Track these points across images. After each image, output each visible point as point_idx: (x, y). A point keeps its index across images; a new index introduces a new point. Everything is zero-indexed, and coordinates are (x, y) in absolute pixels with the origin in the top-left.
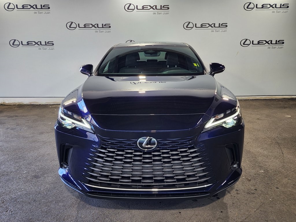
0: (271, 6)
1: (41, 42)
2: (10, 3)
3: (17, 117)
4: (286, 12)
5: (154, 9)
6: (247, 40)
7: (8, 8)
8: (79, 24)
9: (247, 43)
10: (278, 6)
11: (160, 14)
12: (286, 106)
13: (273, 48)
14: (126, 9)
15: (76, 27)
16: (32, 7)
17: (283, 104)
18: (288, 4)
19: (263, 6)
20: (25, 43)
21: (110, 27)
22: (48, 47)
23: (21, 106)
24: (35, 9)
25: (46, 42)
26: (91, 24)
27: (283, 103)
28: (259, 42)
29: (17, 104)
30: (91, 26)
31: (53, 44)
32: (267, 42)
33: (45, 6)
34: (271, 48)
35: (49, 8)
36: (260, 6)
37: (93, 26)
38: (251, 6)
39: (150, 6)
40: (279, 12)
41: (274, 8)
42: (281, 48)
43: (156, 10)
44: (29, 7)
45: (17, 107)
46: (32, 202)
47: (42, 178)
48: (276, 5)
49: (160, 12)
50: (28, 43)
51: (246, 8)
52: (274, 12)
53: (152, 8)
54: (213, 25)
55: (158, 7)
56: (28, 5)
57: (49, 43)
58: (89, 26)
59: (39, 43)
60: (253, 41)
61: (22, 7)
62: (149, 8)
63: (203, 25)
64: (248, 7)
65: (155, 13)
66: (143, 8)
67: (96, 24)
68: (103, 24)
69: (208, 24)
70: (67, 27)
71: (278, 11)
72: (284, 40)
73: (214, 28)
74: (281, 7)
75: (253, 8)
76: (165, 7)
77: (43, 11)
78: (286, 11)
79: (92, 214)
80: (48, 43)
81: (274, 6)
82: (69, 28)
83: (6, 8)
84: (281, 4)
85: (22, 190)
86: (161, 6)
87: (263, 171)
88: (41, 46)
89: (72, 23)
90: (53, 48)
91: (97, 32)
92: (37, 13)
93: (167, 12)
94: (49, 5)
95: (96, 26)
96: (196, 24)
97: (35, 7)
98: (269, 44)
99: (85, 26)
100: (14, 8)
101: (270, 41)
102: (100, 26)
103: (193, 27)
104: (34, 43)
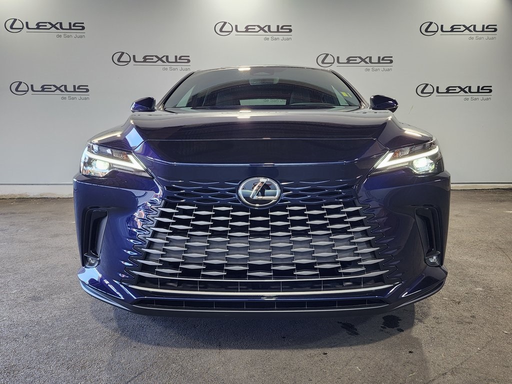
0: (467, 28)
1: (65, 86)
2: (15, 20)
4: (493, 38)
5: (265, 31)
6: (427, 85)
7: (11, 27)
8: (134, 56)
9: (427, 90)
10: (479, 28)
11: (276, 39)
13: (473, 99)
14: (218, 31)
15: (129, 60)
16: (53, 26)
17: (496, 196)
18: (496, 25)
19: (452, 27)
20: (37, 87)
21: (189, 61)
22: (77, 95)
23: (23, 200)
24: (59, 29)
25: (74, 86)
26: (156, 57)
28: (448, 89)
29: (17, 197)
30: (155, 59)
31: (88, 91)
32: (462, 90)
33: (76, 25)
34: (470, 99)
35: (83, 28)
36: (447, 28)
37: (160, 59)
38: (433, 28)
39: (259, 26)
40: (480, 39)
41: (472, 31)
42: (487, 99)
43: (269, 33)
44: (49, 26)
45: (16, 202)
46: (21, 337)
47: (47, 301)
48: (475, 26)
49: (277, 37)
50: (43, 89)
51: (423, 31)
52: (472, 38)
53: (262, 29)
54: (367, 60)
55: (274, 28)
56: (46, 23)
57: (81, 87)
58: (153, 59)
59: (63, 88)
60: (438, 88)
61: (36, 27)
62: (257, 29)
63: (350, 59)
64: (427, 29)
65: (267, 39)
66: (247, 29)
67: (164, 56)
68: (176, 57)
69: (360, 58)
70: (113, 62)
71: (479, 36)
72: (491, 87)
73: (370, 64)
74: (483, 31)
75: (437, 32)
76: (285, 29)
77: (73, 33)
78: (494, 36)
79: (142, 357)
80: (79, 88)
81: (472, 29)
82: (116, 62)
83: (8, 27)
84: (483, 26)
85: (5, 319)
86: (278, 26)
87: (481, 289)
88: (66, 93)
89: (123, 53)
90: (87, 97)
91: (166, 69)
92: (63, 36)
93: (289, 37)
94: (83, 23)
95: (164, 59)
96: (338, 58)
97: (58, 26)
98: (466, 92)
99: (145, 59)
100: (22, 27)
101: (467, 87)
102: (172, 59)
103: (333, 63)
104: (54, 89)
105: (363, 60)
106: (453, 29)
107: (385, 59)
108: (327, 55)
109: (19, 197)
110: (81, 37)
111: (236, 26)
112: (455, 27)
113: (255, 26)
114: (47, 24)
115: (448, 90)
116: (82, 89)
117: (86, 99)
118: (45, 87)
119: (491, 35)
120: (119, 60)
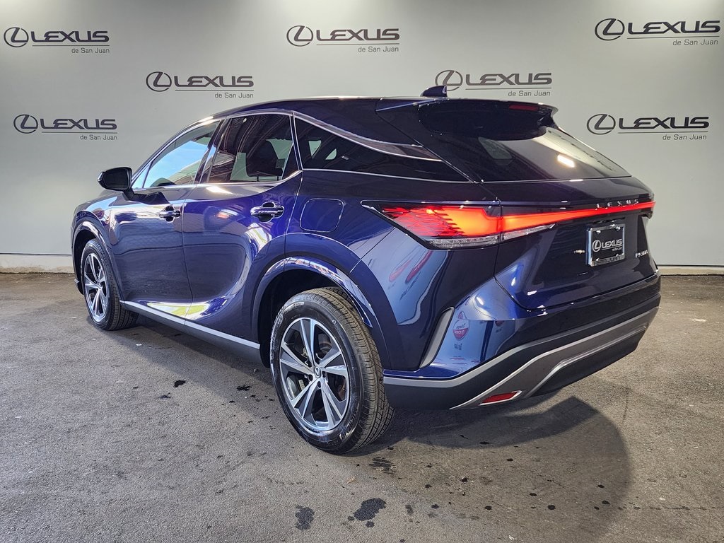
0: (671, 28)
1: (86, 121)
2: (17, 29)
4: (712, 43)
5: (360, 39)
6: (604, 116)
7: (13, 40)
9: (604, 124)
11: (375, 50)
12: (708, 293)
13: (676, 138)
14: (292, 39)
15: (169, 84)
16: (67, 37)
17: (702, 289)
18: (718, 22)
19: (647, 27)
20: (49, 122)
21: (251, 84)
24: (74, 41)
25: (97, 121)
26: (206, 78)
27: (705, 286)
29: (28, 272)
30: (205, 82)
31: (115, 127)
32: (661, 123)
33: (98, 34)
34: (672, 137)
35: (107, 39)
36: (639, 27)
37: (211, 81)
38: (616, 28)
39: (350, 31)
40: (692, 43)
41: (678, 32)
42: (701, 138)
43: (366, 42)
44: (61, 37)
48: (683, 24)
49: (377, 46)
50: (57, 124)
51: (600, 33)
52: (679, 43)
53: (355, 35)
54: (513, 79)
55: (372, 34)
56: (57, 32)
57: (105, 122)
58: (201, 82)
59: (82, 124)
60: (621, 120)
61: (44, 38)
62: (348, 35)
64: (607, 30)
65: (363, 50)
66: (334, 36)
67: (217, 77)
69: (501, 76)
70: (148, 84)
71: (691, 39)
72: (707, 118)
73: (517, 86)
74: (697, 31)
76: (388, 35)
77: (93, 46)
78: (713, 39)
80: (103, 123)
81: (678, 27)
82: (152, 86)
84: (698, 23)
86: (379, 31)
88: (86, 130)
89: (160, 74)
90: (113, 135)
91: (220, 96)
92: (80, 51)
93: (395, 46)
94: (106, 32)
95: (217, 81)
96: (468, 76)
97: (73, 36)
98: (667, 127)
99: (191, 82)
100: (26, 39)
101: (668, 118)
102: (228, 81)
103: (460, 84)
104: (70, 124)
105: (506, 79)
106: (647, 29)
107: (540, 77)
108: (452, 72)
109: (30, 271)
110: (104, 51)
111: (318, 32)
112: (650, 26)
113: (345, 31)
114: (59, 35)
115: (638, 124)
116: (107, 125)
117: (112, 138)
118: (59, 122)
119: (709, 37)
120: (155, 84)
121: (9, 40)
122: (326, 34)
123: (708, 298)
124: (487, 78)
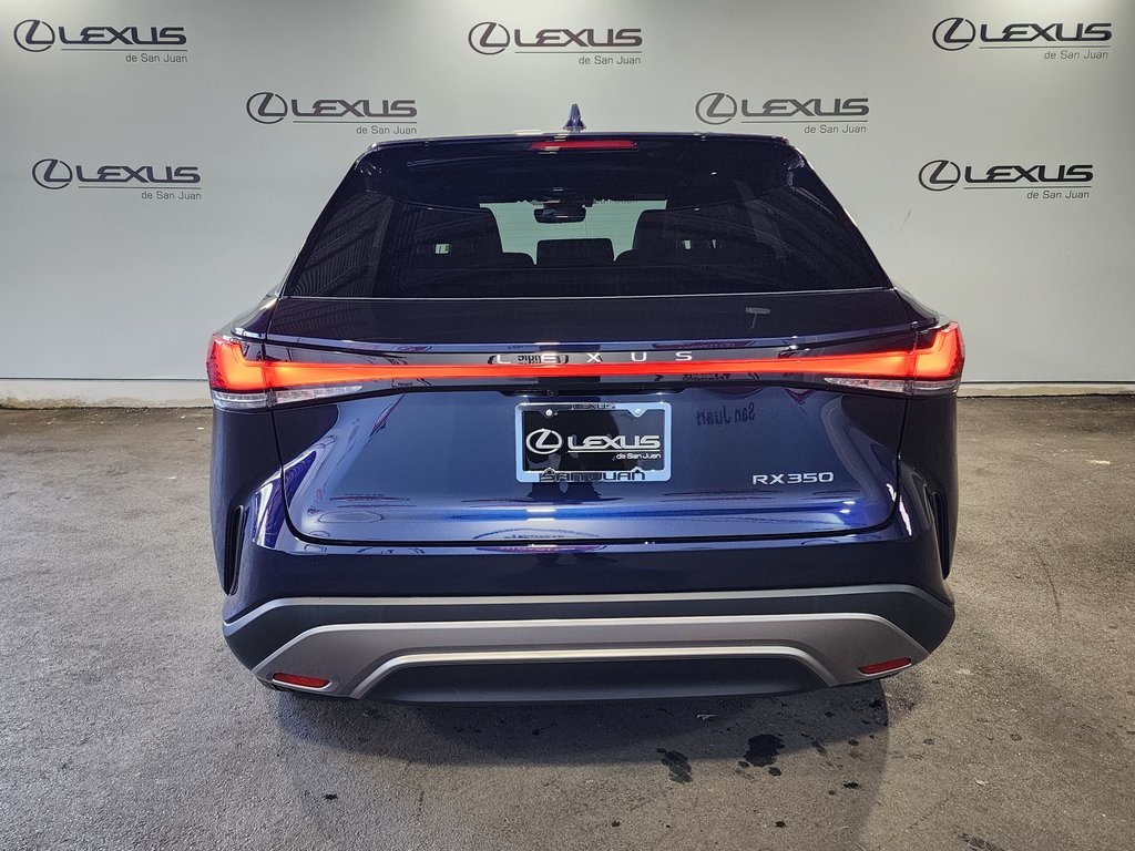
0: (1042, 33)
1: (150, 170)
2: (36, 23)
3: (49, 455)
4: (1099, 56)
5: (582, 44)
6: (944, 163)
7: (29, 40)
8: (294, 102)
9: (944, 175)
10: (1069, 32)
11: (605, 61)
12: (1096, 422)
13: (1047, 196)
14: (477, 43)
15: (283, 112)
16: (118, 35)
17: (1085, 415)
18: (1109, 25)
19: (1007, 30)
20: (91, 172)
21: (413, 112)
22: (176, 189)
23: (72, 413)
24: (131, 43)
25: (169, 169)
26: (343, 103)
27: (1087, 411)
28: (992, 173)
29: (59, 406)
30: (340, 109)
31: (197, 179)
32: (1025, 174)
33: (168, 33)
34: (1041, 194)
35: (183, 40)
36: (995, 31)
37: (350, 108)
38: (963, 32)
39: (567, 32)
40: (1071, 56)
41: (1052, 39)
42: (1082, 195)
43: (591, 48)
44: (108, 36)
45: (58, 417)
46: (55, 769)
47: (106, 683)
48: (1059, 27)
49: (607, 56)
50: (103, 175)
51: (941, 39)
52: (1052, 56)
53: (574, 38)
54: (811, 107)
55: (601, 37)
56: (103, 29)
57: (182, 172)
58: (335, 108)
59: (144, 174)
60: (968, 169)
61: (80, 38)
62: (564, 38)
64: (950, 35)
65: (586, 61)
66: (541, 39)
67: (359, 102)
68: (385, 103)
69: (794, 102)
70: (249, 112)
71: (1069, 51)
72: (1091, 167)
73: (817, 118)
75: (971, 40)
76: (626, 38)
77: (161, 52)
78: (1102, 50)
81: (1052, 33)
82: (256, 115)
84: (1080, 26)
85: (26, 724)
86: (610, 32)
88: (151, 184)
89: (269, 96)
90: (195, 192)
91: (365, 130)
92: (139, 58)
93: (635, 56)
94: (182, 29)
95: (360, 108)
96: (745, 103)
97: (128, 35)
98: (1034, 180)
99: (318, 108)
100: (51, 39)
101: (1035, 167)
102: (376, 108)
103: (733, 115)
104: (125, 175)
105: (801, 108)
106: (1008, 34)
107: (851, 104)
108: (720, 96)
109: (63, 405)
110: (179, 59)
111: (517, 33)
112: (1013, 30)
113: (559, 31)
114: (105, 32)
115: (992, 175)
116: (185, 175)
117: (194, 197)
118: (106, 171)
119: (1097, 47)
120: (261, 112)
121: (23, 41)
122: (529, 36)
123: (1098, 429)
124: (773, 105)
